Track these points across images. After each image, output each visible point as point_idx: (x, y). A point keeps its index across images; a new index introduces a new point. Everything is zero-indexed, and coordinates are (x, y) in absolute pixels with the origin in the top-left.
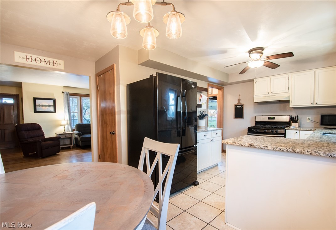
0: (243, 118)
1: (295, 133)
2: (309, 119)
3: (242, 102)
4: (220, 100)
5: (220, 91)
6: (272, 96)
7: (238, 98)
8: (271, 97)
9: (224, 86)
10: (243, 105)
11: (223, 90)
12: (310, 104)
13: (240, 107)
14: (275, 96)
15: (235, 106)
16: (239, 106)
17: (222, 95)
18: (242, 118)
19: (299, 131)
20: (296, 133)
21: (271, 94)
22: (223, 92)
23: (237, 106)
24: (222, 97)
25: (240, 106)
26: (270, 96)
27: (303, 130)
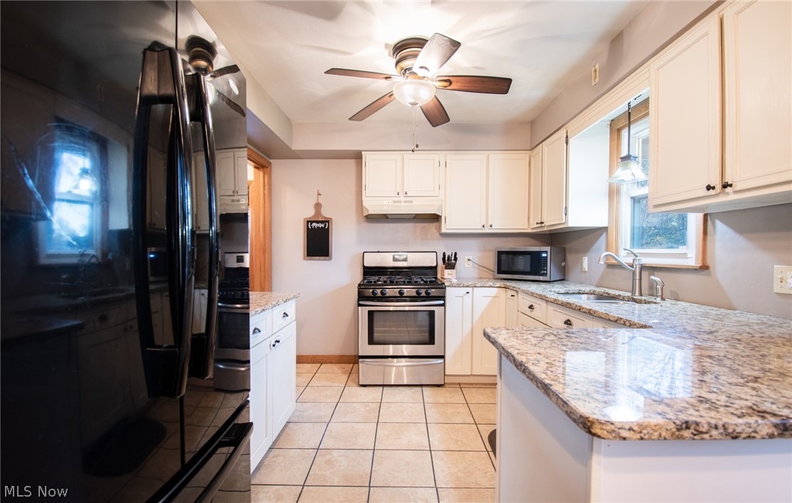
0: (331, 259)
1: (465, 295)
2: (469, 260)
3: (326, 213)
4: (262, 202)
5: (261, 174)
6: (405, 202)
7: (315, 202)
8: (403, 203)
9: (271, 161)
10: (328, 222)
11: (271, 170)
12: (481, 227)
13: (321, 225)
14: (412, 202)
15: (308, 222)
16: (318, 222)
17: (267, 187)
18: (327, 258)
19: (473, 290)
20: (468, 293)
21: (402, 198)
22: (270, 178)
23: (312, 222)
24: (266, 192)
25: (322, 222)
26: (401, 202)
27: (481, 287)
